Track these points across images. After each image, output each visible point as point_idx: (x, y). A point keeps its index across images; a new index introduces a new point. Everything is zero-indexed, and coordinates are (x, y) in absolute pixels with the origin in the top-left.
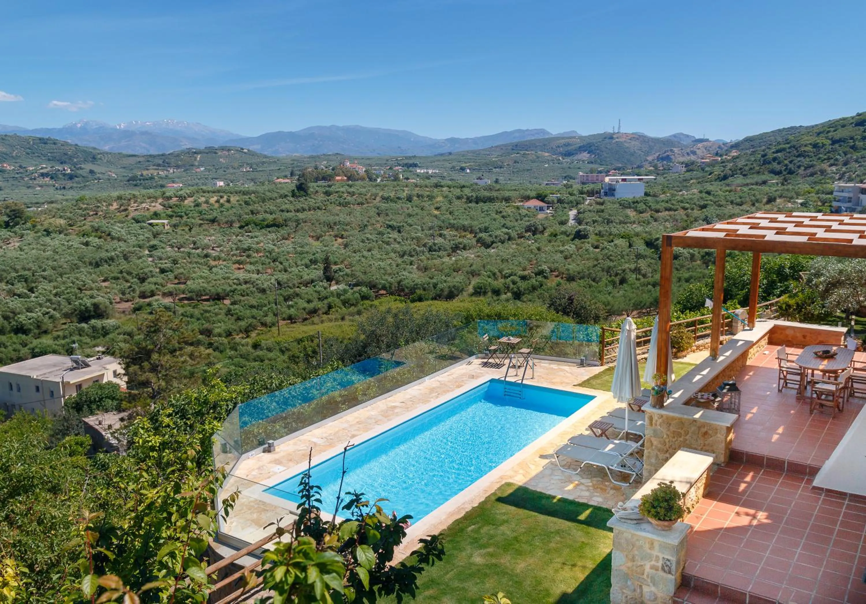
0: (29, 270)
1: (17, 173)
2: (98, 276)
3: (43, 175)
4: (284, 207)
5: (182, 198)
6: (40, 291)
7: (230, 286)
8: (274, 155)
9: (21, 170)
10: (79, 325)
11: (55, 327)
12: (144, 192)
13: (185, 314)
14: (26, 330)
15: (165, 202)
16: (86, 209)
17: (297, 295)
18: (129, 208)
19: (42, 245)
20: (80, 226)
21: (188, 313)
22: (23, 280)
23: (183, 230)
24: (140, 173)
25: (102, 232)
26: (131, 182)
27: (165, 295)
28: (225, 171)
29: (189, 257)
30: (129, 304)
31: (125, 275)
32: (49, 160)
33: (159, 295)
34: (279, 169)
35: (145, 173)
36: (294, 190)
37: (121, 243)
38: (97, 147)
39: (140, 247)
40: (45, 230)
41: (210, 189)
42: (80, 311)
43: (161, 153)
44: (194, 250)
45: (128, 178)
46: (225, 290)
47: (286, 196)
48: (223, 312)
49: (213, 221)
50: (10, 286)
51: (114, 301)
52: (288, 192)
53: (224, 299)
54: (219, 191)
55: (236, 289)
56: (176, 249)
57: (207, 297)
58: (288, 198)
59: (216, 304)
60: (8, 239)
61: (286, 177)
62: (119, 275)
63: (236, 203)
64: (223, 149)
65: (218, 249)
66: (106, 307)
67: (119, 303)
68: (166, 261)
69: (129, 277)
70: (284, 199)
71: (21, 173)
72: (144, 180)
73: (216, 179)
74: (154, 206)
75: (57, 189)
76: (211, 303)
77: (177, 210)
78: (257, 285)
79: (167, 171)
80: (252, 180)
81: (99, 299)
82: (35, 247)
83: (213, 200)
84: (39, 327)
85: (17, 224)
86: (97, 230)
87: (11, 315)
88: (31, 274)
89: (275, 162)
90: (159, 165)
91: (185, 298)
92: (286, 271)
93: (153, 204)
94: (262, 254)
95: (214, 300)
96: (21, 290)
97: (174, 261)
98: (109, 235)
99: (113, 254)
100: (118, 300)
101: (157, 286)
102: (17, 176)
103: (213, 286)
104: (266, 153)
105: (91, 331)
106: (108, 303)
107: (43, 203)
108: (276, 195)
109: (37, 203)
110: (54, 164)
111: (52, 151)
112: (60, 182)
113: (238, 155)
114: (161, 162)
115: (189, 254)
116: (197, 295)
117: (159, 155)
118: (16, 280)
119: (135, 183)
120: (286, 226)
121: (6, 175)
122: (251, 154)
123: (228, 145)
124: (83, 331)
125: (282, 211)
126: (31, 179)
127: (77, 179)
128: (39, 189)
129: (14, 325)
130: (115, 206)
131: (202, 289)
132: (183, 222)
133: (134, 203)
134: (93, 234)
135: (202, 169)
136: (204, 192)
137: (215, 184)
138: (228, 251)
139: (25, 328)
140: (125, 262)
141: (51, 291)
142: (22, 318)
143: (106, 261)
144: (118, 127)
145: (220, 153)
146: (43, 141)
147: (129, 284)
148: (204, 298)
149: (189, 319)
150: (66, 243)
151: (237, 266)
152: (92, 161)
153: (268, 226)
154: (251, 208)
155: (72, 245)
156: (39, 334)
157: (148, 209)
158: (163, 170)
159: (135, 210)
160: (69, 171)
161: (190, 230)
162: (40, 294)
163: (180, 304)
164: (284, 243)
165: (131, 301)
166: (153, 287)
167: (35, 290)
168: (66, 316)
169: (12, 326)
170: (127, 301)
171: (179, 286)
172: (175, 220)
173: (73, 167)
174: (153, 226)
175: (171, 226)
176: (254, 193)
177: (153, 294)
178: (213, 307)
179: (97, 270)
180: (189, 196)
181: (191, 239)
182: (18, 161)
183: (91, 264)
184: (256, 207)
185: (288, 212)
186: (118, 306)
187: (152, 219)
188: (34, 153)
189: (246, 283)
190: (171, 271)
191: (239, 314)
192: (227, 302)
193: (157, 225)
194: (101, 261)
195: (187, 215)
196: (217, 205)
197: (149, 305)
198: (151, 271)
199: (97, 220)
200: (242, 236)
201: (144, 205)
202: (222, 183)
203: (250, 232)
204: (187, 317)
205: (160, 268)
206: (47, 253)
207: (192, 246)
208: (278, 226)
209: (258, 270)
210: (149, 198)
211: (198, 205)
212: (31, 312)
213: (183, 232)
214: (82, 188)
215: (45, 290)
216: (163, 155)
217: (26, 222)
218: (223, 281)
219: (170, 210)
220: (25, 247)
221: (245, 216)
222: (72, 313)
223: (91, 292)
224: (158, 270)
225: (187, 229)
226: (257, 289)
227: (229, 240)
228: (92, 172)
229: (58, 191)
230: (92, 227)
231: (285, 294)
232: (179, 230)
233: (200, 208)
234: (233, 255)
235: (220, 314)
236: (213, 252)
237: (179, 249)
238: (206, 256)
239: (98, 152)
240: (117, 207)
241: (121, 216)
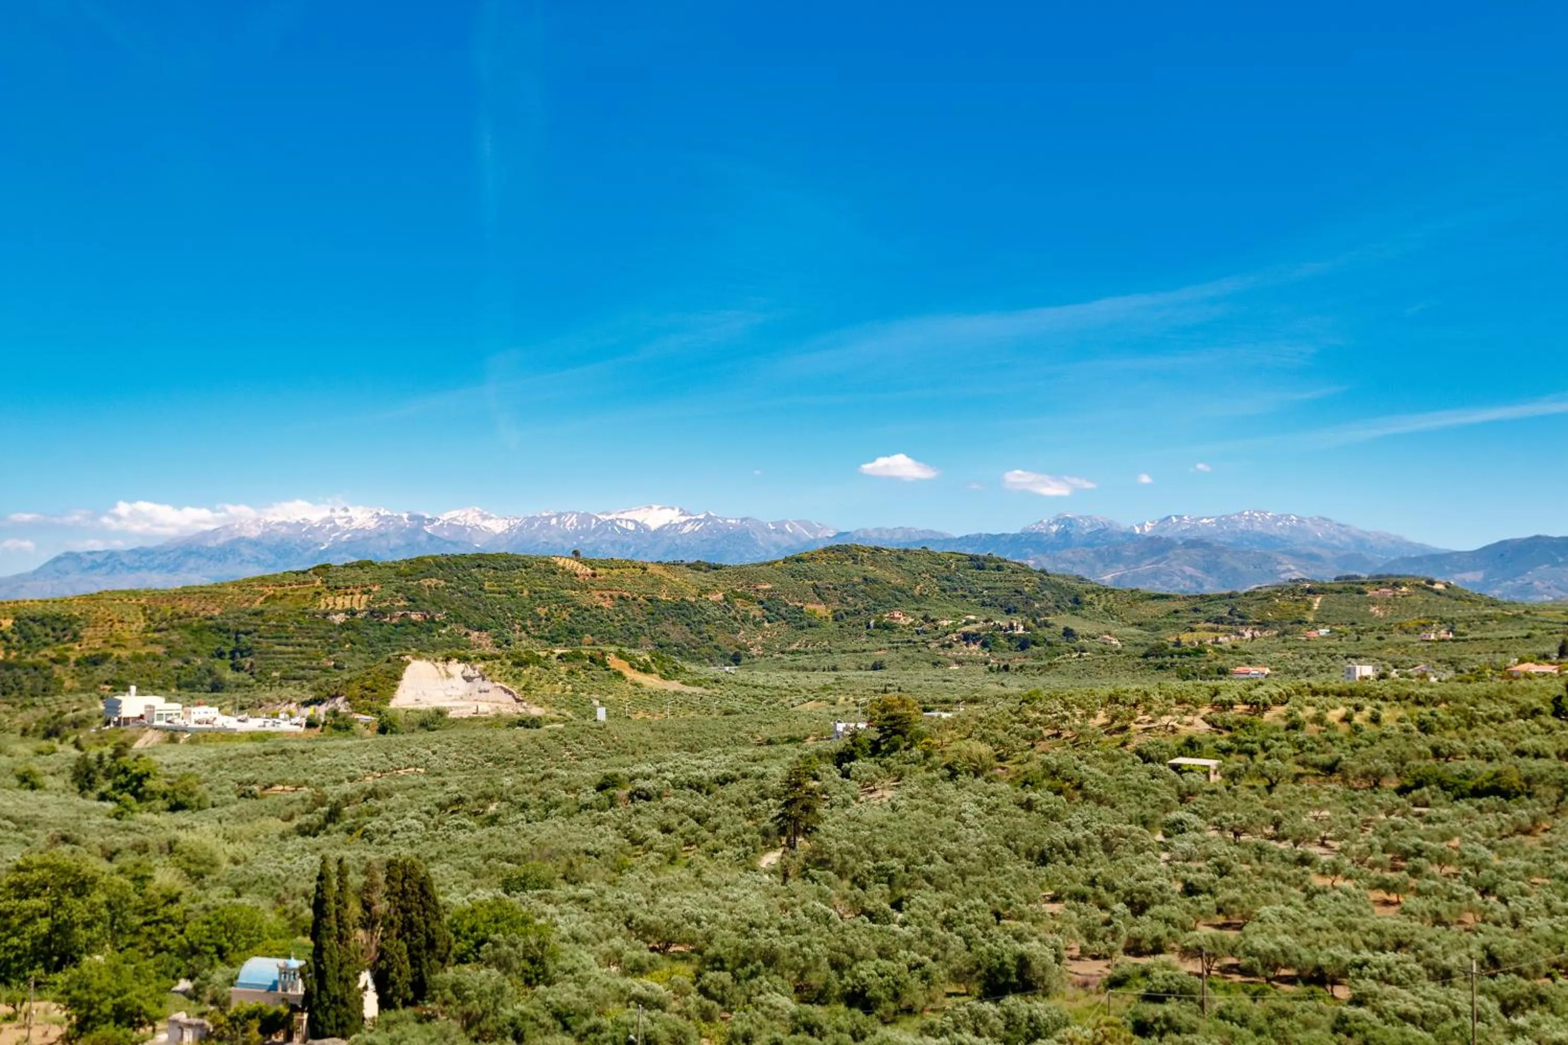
0: (901, 855)
1: (918, 633)
2: (1041, 886)
3: (967, 638)
4: (1527, 743)
5: (1258, 707)
6: (913, 910)
7: (1356, 951)
8: (1517, 598)
9: (926, 627)
10: (976, 1005)
11: (931, 1000)
12: (1175, 684)
13: (1226, 1012)
14: (870, 1000)
15: (1216, 715)
16: (1037, 722)
17: (1542, 1000)
18: (1132, 724)
19: (937, 800)
20: (1020, 763)
21: (1235, 1011)
22: (885, 879)
23: (1253, 787)
24: (1174, 639)
25: (1066, 780)
26: (1151, 659)
27: (1188, 953)
28: (1380, 638)
29: (1259, 859)
30: (1101, 964)
31: (1101, 890)
32: (983, 604)
33: (1173, 950)
34: (1528, 637)
35: (1185, 638)
36: (1559, 698)
37: (1105, 810)
38: (1087, 577)
39: (1145, 824)
40: (948, 767)
41: (1333, 685)
42: (989, 970)
43: (1226, 591)
44: (1273, 843)
45: (1143, 650)
46: (1339, 960)
47: (1536, 712)
48: (1327, 1021)
49: (1330, 769)
50: (858, 890)
51: (1066, 954)
52: (1544, 701)
53: (1334, 982)
54: (1352, 693)
55: (1366, 963)
56: (1231, 836)
57: (1291, 972)
58: (1542, 718)
59: (1312, 997)
60: (873, 782)
61: (1545, 657)
62: (1089, 890)
63: (1394, 724)
64: (1379, 581)
65: (1336, 845)
66: (1044, 969)
67: (1078, 959)
68: (1201, 865)
69: (1107, 897)
70: (1529, 722)
71: (925, 632)
72: (1180, 655)
73: (1355, 657)
74: (1189, 724)
75: (991, 669)
76: (1298, 989)
77: (1242, 736)
78: (1430, 955)
79: (1238, 634)
80: (1452, 663)
81: (1032, 947)
82: (920, 802)
83: (1333, 716)
84: (896, 996)
85: (895, 748)
86: (1054, 774)
87: (847, 960)
88: (901, 867)
89: (1518, 617)
90: (1219, 620)
91: (1236, 966)
92: (1516, 924)
93: (1187, 719)
94: (1451, 869)
95: (1308, 981)
96: (877, 901)
97: (1219, 865)
98: (1079, 787)
99: (1079, 835)
100: (1076, 953)
101: (1171, 928)
102: (916, 638)
103: (1309, 945)
104: (1495, 593)
105: (1001, 1024)
106: (1052, 958)
107: (958, 702)
108: (1508, 709)
109: (946, 701)
110: (992, 614)
111: (991, 584)
112: (999, 655)
113: (1418, 599)
114: (1224, 612)
115: (1260, 851)
116: (1265, 966)
117: (1221, 597)
118: (872, 878)
119: (1160, 661)
120: (1530, 795)
121: (895, 637)
122: (1453, 594)
123: (1396, 572)
124: (985, 1022)
125: (1522, 753)
126: (943, 646)
127: (1035, 648)
128: (956, 667)
129: (848, 984)
130: (1101, 718)
131: (1278, 949)
132: (1253, 767)
133: (1145, 713)
134: (1046, 782)
135: (1324, 632)
136: (1315, 693)
137: (1350, 672)
138: (1360, 852)
139: (868, 994)
140: (1105, 858)
141: (937, 912)
142: (866, 970)
143: (1061, 851)
144: (1138, 531)
145: (1371, 593)
146: (978, 563)
147: (1106, 915)
148: (1283, 972)
149: (1235, 1027)
150: (986, 800)
151: (1381, 895)
152: (1071, 609)
153: (1477, 793)
154: (1433, 739)
155: (997, 806)
156: (895, 1013)
157: (1174, 730)
158: (1228, 633)
159: (1145, 730)
160: (1021, 631)
161: (1270, 788)
162: (913, 915)
163: (1221, 982)
164: (1520, 843)
165: (1106, 958)
166: (1161, 930)
167: (905, 904)
168: (957, 976)
169: (844, 987)
170: (1095, 958)
171: (1225, 933)
172: (1235, 762)
173: (1030, 623)
174: (1180, 773)
175: (1223, 776)
176: (1446, 702)
177: (1158, 949)
178: (1303, 1004)
179: (1042, 871)
180: (1275, 703)
181: (1268, 811)
182: (922, 606)
183: (1029, 854)
184: (1450, 739)
185: (1537, 756)
186: (1076, 967)
187: (1181, 754)
188: (956, 589)
189: (1399, 946)
190: (1210, 892)
191: (1370, 1033)
192: (1342, 992)
193: (1191, 771)
194: (1050, 849)
195: (1265, 749)
196: (1344, 728)
197: (1145, 974)
198: (1161, 888)
199: (1058, 749)
200: (1404, 815)
201: (1166, 720)
202: (1366, 670)
203: (1427, 805)
204: (1232, 1020)
205: (1184, 881)
206: (944, 820)
207: (1270, 830)
208: (1506, 794)
209: (1437, 914)
210: (1181, 702)
211: (1295, 726)
212: (888, 958)
213: (1251, 795)
214: (1042, 670)
215: (925, 908)
216: (1230, 596)
217: (911, 746)
218: (1338, 934)
219: (1226, 734)
220: (903, 803)
221: (1416, 762)
222: (971, 973)
223: (1020, 924)
224: (1178, 887)
225: (1261, 784)
226: (1427, 967)
227: (1367, 823)
228: (1068, 633)
229: (993, 675)
230: (1046, 765)
231: (1508, 992)
232: (1241, 786)
233: (1301, 736)
234: (1372, 866)
235: (1316, 1027)
236: (1322, 850)
237: (1237, 834)
238: (1304, 861)
239: (1088, 586)
240: (1105, 721)
241: (1111, 742)
